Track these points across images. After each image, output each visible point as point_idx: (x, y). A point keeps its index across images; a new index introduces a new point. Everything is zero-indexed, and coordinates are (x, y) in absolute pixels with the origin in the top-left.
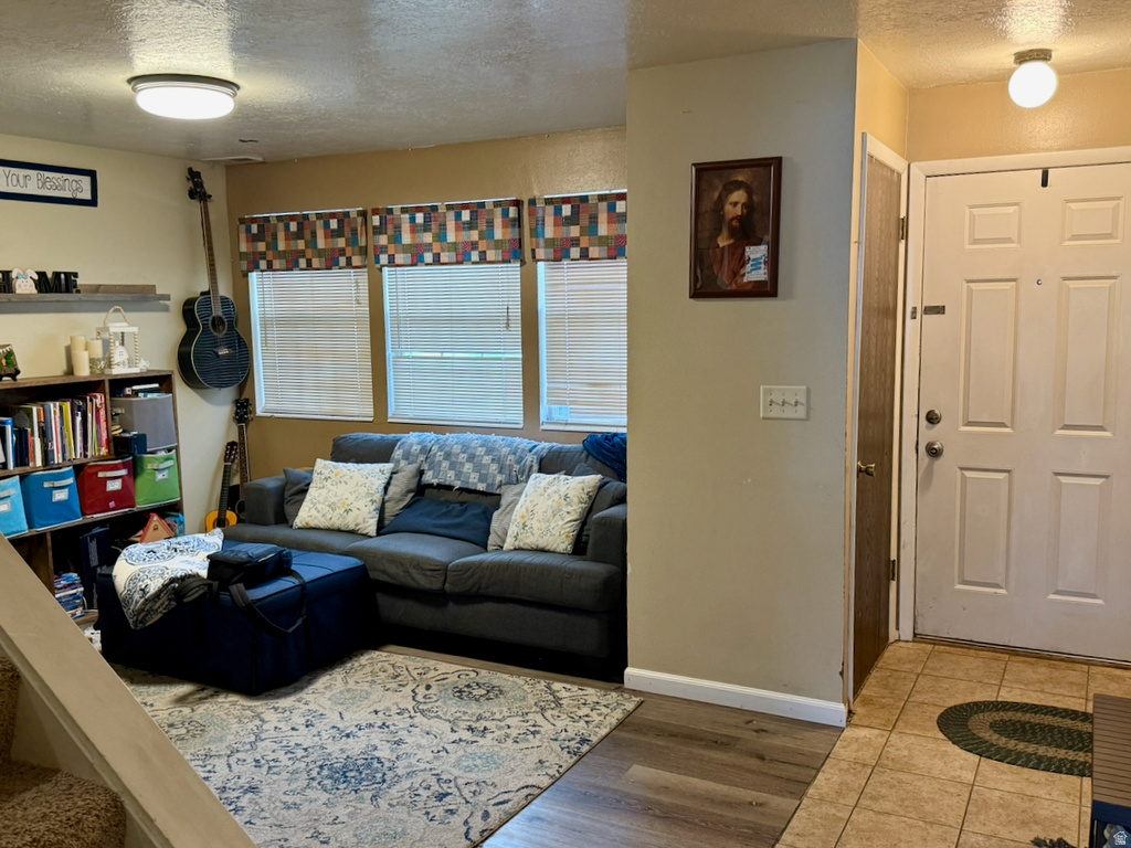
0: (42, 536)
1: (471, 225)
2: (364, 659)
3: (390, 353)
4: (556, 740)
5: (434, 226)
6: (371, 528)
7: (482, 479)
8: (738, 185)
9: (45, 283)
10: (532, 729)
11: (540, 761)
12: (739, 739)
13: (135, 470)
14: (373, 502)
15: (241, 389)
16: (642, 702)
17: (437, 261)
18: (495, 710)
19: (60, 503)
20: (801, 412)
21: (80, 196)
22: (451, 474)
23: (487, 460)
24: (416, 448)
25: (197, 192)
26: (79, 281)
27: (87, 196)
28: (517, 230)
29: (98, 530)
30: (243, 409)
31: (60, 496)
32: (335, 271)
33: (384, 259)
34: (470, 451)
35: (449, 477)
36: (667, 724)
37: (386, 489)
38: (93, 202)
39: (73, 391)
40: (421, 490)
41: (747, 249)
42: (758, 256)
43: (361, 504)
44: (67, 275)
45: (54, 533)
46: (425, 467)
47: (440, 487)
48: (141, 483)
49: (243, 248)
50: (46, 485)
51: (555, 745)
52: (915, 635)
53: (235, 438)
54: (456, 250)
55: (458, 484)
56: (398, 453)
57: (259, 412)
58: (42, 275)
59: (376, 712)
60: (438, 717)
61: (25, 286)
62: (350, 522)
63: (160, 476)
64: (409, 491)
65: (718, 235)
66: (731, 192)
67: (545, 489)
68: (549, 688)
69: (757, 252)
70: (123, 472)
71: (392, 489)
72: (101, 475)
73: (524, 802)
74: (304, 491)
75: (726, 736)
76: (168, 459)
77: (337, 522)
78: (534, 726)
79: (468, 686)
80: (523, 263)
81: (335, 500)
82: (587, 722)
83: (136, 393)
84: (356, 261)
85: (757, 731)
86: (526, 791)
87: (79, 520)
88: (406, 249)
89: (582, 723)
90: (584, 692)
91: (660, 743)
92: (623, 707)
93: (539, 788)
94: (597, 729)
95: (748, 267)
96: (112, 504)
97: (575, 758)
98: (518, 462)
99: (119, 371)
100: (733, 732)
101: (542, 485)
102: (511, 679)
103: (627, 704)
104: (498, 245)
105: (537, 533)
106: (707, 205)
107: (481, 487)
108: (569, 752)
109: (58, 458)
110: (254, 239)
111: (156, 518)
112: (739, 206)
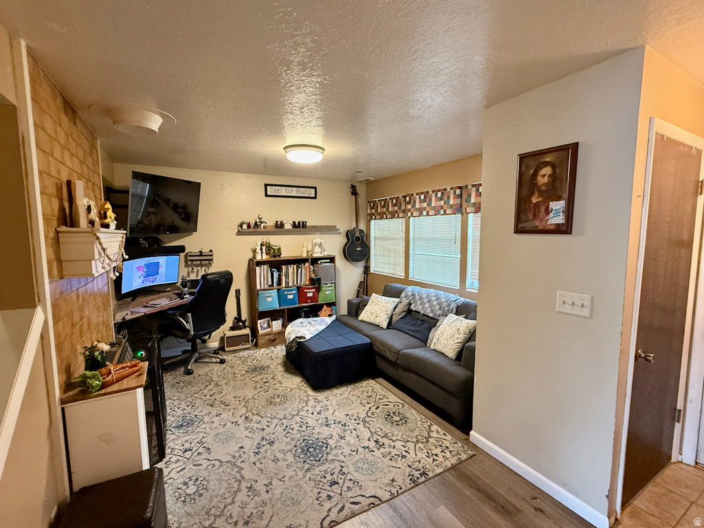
0: (284, 309)
1: (441, 199)
2: (364, 383)
3: (411, 252)
4: (410, 467)
5: (427, 200)
6: (385, 325)
7: (432, 312)
8: (546, 164)
9: (294, 225)
10: (404, 453)
11: (393, 480)
12: (521, 511)
13: (318, 290)
14: (387, 314)
15: (367, 263)
16: (474, 455)
17: (428, 214)
18: (396, 433)
19: (290, 299)
20: (586, 312)
21: (310, 196)
22: (420, 307)
23: (435, 303)
24: (410, 293)
25: (354, 192)
26: (308, 224)
27: (313, 196)
28: (459, 199)
29: (305, 309)
30: (367, 269)
31: (290, 297)
32: (394, 219)
33: (409, 214)
34: (430, 298)
35: (419, 308)
36: (480, 479)
37: (395, 309)
38: (315, 198)
39: (298, 262)
40: (409, 312)
41: (551, 203)
42: (558, 208)
43: (382, 315)
44: (303, 222)
45: (288, 309)
46: (412, 302)
47: (415, 311)
48: (321, 294)
49: (369, 212)
50: (286, 293)
51: (408, 470)
52: (697, 463)
53: (363, 280)
54: (435, 209)
55: (422, 312)
56: (403, 294)
57: (371, 271)
58: (294, 222)
59: (347, 415)
60: (369, 428)
61: (288, 226)
62: (377, 321)
63: (327, 293)
64: (404, 312)
65: (532, 196)
66: (541, 169)
67: (451, 323)
68: (429, 427)
69: (558, 206)
70: (314, 290)
71: (397, 310)
72: (305, 291)
73: (366, 508)
74: (365, 305)
75: (513, 506)
76: (331, 286)
77: (372, 321)
78: (406, 452)
79: (394, 413)
80: (462, 214)
81: (373, 311)
82: (434, 460)
83: (321, 263)
84: (401, 215)
85: (536, 509)
86: (372, 500)
87: (298, 305)
88: (417, 210)
89: (431, 460)
90: (445, 437)
91: (467, 493)
92: (459, 456)
93: (380, 500)
94: (435, 468)
95: (551, 215)
96: (309, 301)
97: (413, 485)
98: (448, 307)
99: (315, 255)
100: (519, 504)
101: (451, 321)
102: (415, 415)
103: (463, 454)
104: (451, 206)
105: (442, 344)
106: (526, 178)
107: (431, 315)
108: (411, 480)
109: (290, 285)
110: (372, 208)
111: (325, 307)
112: (546, 177)
